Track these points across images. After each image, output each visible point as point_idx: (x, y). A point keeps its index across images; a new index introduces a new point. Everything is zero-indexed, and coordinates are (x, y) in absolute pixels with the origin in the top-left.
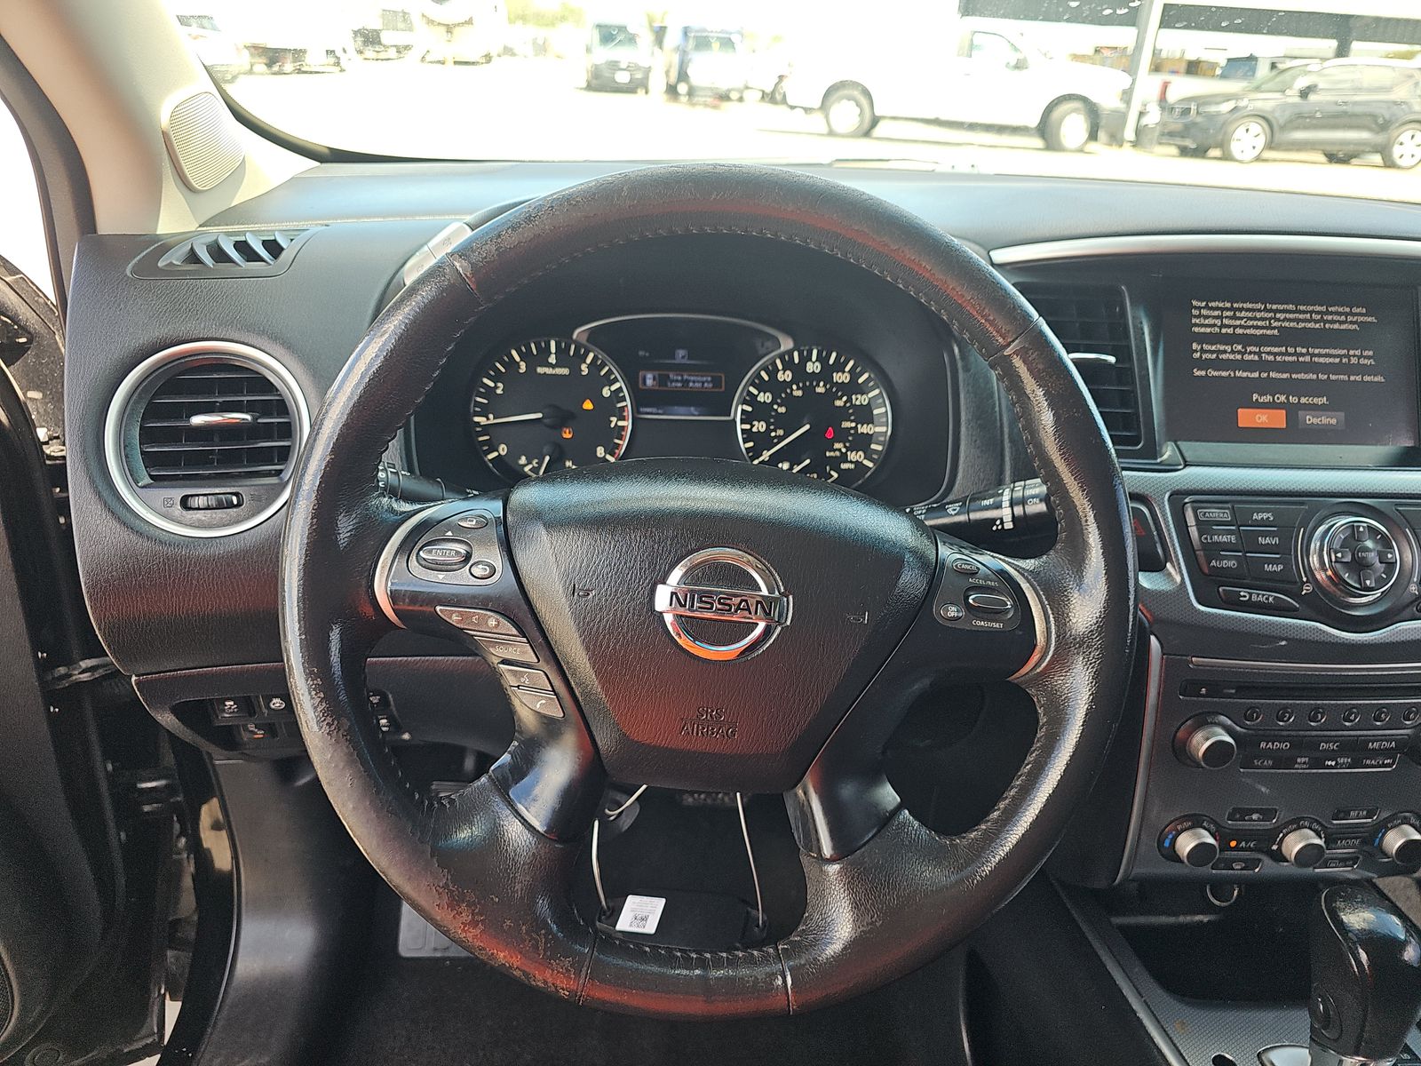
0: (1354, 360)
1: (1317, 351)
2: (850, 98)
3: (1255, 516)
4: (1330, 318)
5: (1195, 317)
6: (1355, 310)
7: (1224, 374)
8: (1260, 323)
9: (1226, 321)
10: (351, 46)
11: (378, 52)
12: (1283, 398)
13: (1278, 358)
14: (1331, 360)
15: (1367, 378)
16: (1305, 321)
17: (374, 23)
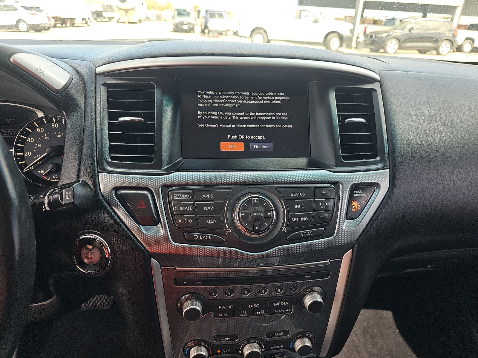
0: (278, 118)
1: (259, 114)
2: (260, 33)
3: (204, 196)
4: (266, 98)
5: (200, 99)
6: (279, 94)
7: (214, 126)
8: (232, 101)
9: (215, 101)
10: (91, 17)
11: (102, 19)
12: (243, 137)
13: (241, 118)
14: (267, 118)
15: (284, 126)
16: (254, 100)
17: (100, 10)
